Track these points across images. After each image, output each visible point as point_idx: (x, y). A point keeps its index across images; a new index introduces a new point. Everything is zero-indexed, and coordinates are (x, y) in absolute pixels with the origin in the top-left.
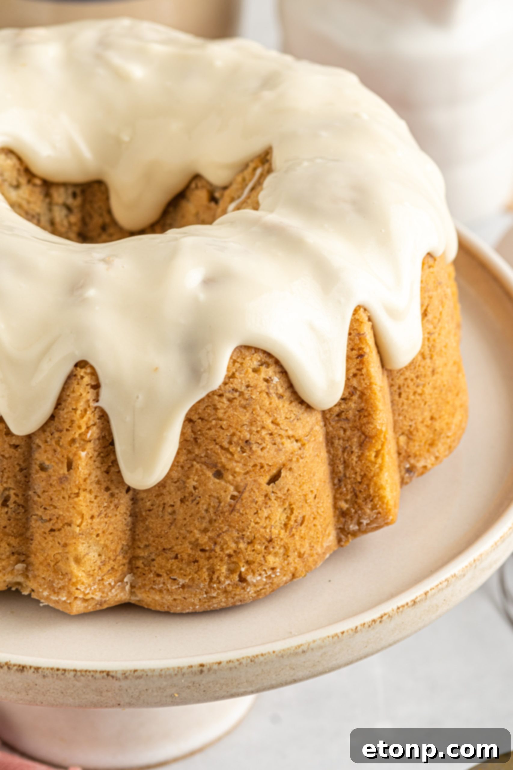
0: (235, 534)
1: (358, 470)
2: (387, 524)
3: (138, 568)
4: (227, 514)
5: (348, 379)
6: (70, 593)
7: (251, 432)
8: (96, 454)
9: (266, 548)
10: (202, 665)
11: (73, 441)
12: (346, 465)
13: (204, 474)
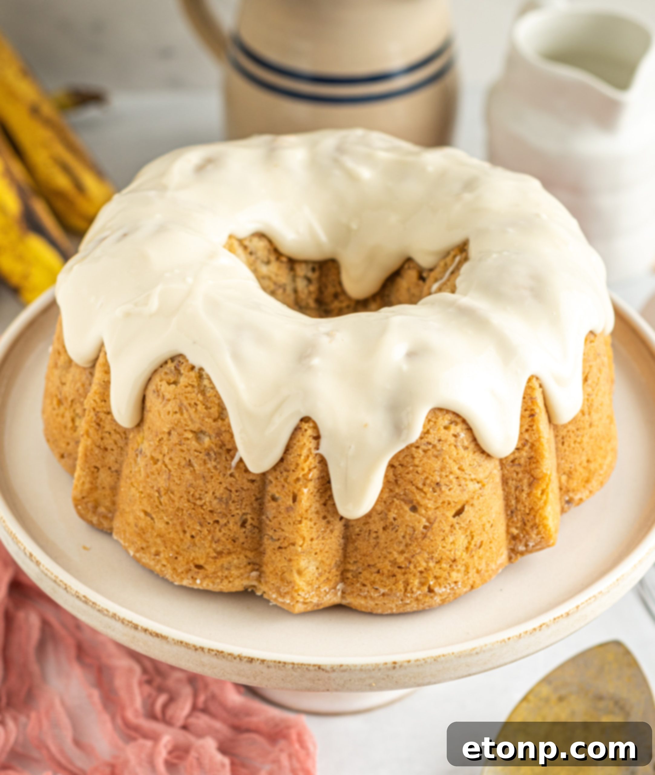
0: (426, 555)
1: (527, 504)
2: (549, 546)
3: (348, 578)
4: (420, 540)
5: (521, 433)
6: (293, 598)
7: (441, 476)
8: (316, 490)
9: (451, 566)
10: (395, 663)
11: (298, 480)
12: (518, 500)
13: (402, 508)
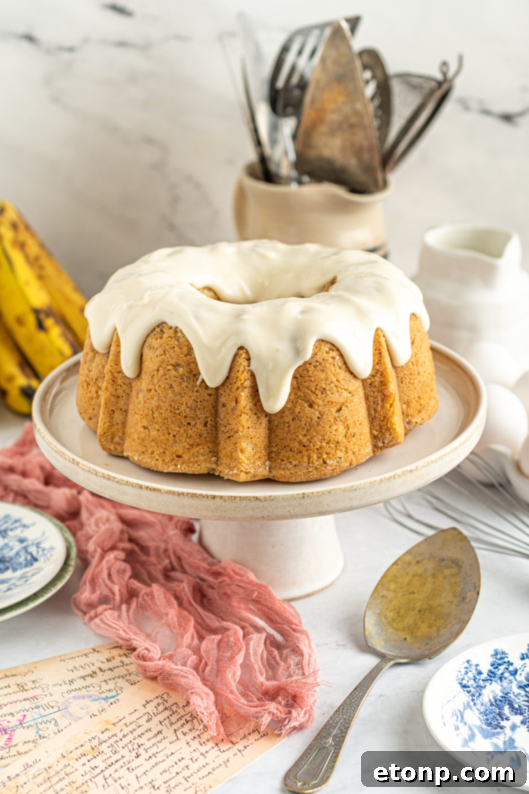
0: (320, 437)
1: (381, 413)
2: (398, 443)
3: (272, 457)
4: (315, 426)
5: (374, 366)
6: (238, 469)
7: (326, 384)
8: (249, 395)
9: (336, 446)
10: (304, 494)
11: (238, 388)
12: (375, 411)
13: (303, 405)
